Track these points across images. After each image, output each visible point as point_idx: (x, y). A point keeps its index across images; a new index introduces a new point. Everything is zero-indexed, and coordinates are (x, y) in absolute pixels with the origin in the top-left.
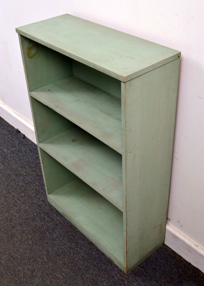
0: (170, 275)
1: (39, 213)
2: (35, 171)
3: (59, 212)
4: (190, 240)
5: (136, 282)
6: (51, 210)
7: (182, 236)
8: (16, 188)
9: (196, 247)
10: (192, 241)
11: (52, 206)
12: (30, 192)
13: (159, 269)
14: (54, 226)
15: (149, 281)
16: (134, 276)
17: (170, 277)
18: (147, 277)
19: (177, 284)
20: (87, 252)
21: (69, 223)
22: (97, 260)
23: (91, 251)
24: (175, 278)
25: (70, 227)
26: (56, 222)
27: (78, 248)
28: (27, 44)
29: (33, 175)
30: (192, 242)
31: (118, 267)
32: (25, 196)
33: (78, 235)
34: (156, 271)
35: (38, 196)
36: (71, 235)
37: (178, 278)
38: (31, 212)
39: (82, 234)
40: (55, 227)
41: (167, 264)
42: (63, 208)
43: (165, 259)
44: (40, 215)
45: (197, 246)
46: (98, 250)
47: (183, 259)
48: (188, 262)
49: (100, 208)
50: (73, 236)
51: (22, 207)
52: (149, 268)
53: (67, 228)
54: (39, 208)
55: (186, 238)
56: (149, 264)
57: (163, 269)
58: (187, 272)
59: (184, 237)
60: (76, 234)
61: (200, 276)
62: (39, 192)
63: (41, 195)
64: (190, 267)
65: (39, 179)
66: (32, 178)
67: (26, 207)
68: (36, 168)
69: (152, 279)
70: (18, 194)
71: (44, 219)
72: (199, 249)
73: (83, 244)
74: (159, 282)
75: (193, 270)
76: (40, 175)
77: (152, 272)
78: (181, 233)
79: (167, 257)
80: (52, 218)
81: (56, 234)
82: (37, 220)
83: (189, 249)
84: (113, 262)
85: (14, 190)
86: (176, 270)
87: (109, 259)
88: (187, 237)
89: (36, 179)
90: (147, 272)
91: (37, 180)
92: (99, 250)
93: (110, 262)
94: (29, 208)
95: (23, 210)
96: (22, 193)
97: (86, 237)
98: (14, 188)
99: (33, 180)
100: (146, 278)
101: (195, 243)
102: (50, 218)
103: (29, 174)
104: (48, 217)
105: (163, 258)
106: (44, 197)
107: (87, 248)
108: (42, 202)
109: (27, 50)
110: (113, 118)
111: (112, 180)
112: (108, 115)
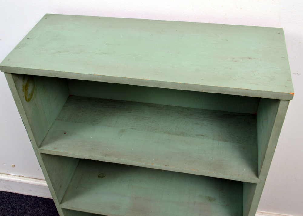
28: (21, 83)
109: (23, 91)
110: (193, 137)
111: (195, 204)
112: (183, 136)
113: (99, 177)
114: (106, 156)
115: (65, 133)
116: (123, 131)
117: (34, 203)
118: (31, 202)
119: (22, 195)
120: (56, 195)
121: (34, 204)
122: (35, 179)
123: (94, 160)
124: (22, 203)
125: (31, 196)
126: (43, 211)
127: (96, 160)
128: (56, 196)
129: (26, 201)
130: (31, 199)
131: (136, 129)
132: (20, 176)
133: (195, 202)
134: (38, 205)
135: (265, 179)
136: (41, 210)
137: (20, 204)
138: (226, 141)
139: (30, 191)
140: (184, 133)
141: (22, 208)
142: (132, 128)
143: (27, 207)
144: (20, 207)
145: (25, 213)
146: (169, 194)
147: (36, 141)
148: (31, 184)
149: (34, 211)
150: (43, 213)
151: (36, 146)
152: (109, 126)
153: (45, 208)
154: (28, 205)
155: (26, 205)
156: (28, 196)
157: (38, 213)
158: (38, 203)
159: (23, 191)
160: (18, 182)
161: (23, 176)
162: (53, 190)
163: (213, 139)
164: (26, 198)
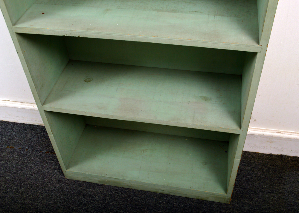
0: (266, 177)
1: (69, 199)
2: (14, 151)
3: (92, 183)
4: (269, 130)
5: (244, 205)
6: (80, 186)
7: (258, 130)
8: (7, 187)
9: (280, 134)
10: (272, 130)
11: (78, 181)
12: (30, 181)
13: (252, 178)
14: (102, 203)
15: (256, 196)
16: (237, 200)
17: (267, 179)
18: (250, 193)
19: (280, 181)
20: (168, 208)
21: (116, 188)
22: (186, 209)
23: (172, 204)
24: (272, 176)
25: (122, 192)
26: (99, 197)
27: (154, 210)
29: (14, 157)
30: (272, 132)
31: (213, 202)
32: (28, 189)
33: (139, 195)
34: (251, 182)
35: (47, 179)
36: (132, 201)
37: (275, 175)
38: (56, 204)
39: (143, 191)
40: (104, 203)
41: (253, 168)
42: (100, 175)
43: (247, 165)
44: (72, 201)
45: (280, 132)
46: (176, 197)
47: (261, 154)
48: (267, 154)
49: (143, 151)
50: (135, 200)
51: (37, 205)
52: (242, 183)
53: (119, 196)
54: (62, 193)
55: (263, 131)
56: (238, 179)
57: (255, 175)
58: (275, 164)
59: (261, 130)
60: (136, 196)
61: (289, 161)
62: (44, 174)
63: (50, 175)
64: (274, 158)
65: (28, 158)
66: (17, 162)
67: (44, 202)
68: (11, 148)
69: (255, 192)
70: (17, 192)
71: (81, 203)
72: (284, 134)
73: (156, 202)
74: (263, 190)
75: (278, 159)
76: (24, 153)
77: (249, 185)
78: (255, 129)
79: (247, 161)
80: (91, 195)
81: (113, 210)
82: (73, 209)
83: (270, 139)
84: (204, 200)
85: (6, 191)
86: (266, 169)
87: (198, 199)
88: (263, 129)
89: (23, 160)
90: (244, 189)
91: (26, 161)
92: (179, 197)
93: (202, 203)
94: (49, 201)
95: (43, 208)
96: (21, 188)
97: (152, 192)
98: (4, 187)
99: (21, 164)
100: (249, 195)
101: (277, 131)
102: (88, 197)
103: (8, 160)
104: (84, 198)
105: (245, 165)
106: (56, 176)
107: (164, 204)
108: (58, 183)
110: (186, 13)
111: (189, 104)
112: (175, 12)
113: (85, 81)
114: (87, 30)
115: (43, 13)
116: (107, 10)
117: (21, 129)
118: (18, 129)
119: (9, 122)
120: (37, 93)
121: (21, 131)
122: (21, 102)
123: (74, 36)
124: (8, 129)
125: (18, 123)
126: (30, 137)
127: (76, 36)
128: (37, 95)
129: (13, 127)
130: (18, 126)
131: (122, 8)
132: (6, 100)
133: (189, 102)
134: (25, 131)
135: (266, 45)
136: (29, 135)
137: (7, 131)
138: (222, 16)
139: (17, 117)
140: (176, 10)
141: (8, 135)
142: (118, 7)
143: (14, 133)
144: (6, 133)
145: (12, 139)
146: (161, 95)
147: (9, 15)
148: (17, 108)
149: (21, 136)
150: (30, 139)
151: (10, 23)
152: (93, 7)
153: (32, 134)
154: (15, 131)
155: (12, 132)
156: (15, 123)
157: (25, 138)
158: (25, 130)
159: (9, 118)
160: (4, 106)
161: (9, 100)
162: (34, 85)
163: (209, 15)
164: (13, 125)
